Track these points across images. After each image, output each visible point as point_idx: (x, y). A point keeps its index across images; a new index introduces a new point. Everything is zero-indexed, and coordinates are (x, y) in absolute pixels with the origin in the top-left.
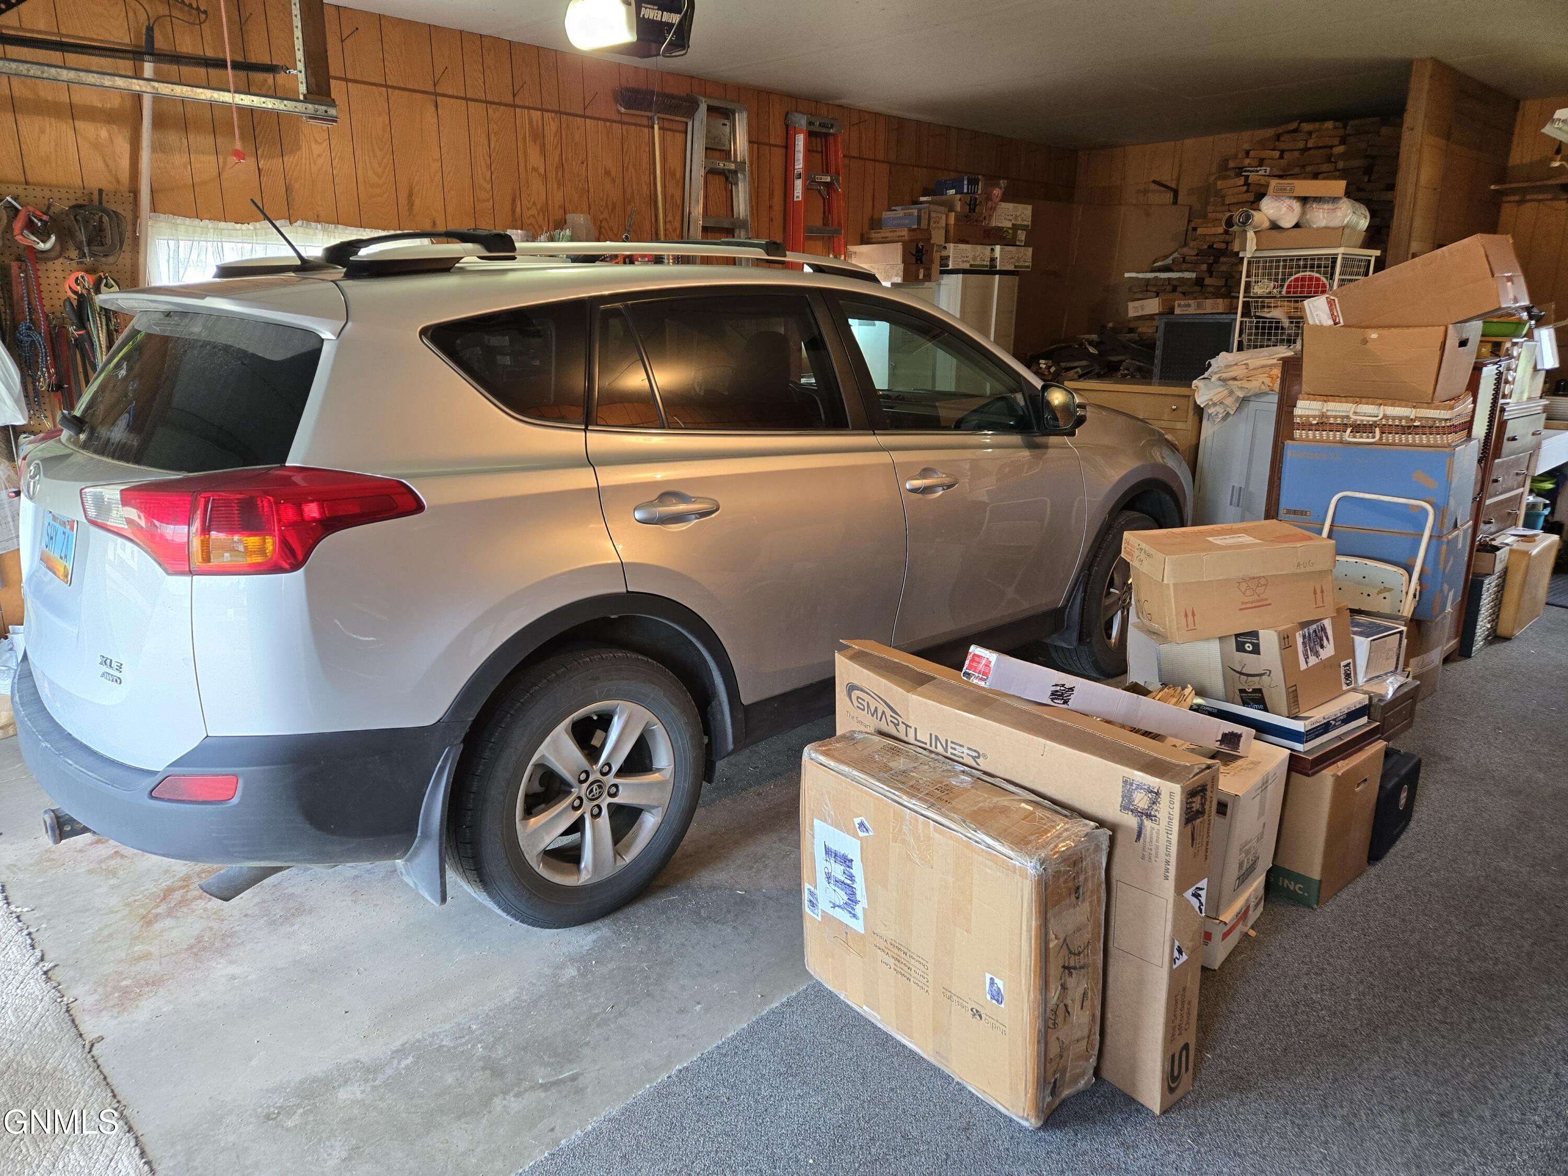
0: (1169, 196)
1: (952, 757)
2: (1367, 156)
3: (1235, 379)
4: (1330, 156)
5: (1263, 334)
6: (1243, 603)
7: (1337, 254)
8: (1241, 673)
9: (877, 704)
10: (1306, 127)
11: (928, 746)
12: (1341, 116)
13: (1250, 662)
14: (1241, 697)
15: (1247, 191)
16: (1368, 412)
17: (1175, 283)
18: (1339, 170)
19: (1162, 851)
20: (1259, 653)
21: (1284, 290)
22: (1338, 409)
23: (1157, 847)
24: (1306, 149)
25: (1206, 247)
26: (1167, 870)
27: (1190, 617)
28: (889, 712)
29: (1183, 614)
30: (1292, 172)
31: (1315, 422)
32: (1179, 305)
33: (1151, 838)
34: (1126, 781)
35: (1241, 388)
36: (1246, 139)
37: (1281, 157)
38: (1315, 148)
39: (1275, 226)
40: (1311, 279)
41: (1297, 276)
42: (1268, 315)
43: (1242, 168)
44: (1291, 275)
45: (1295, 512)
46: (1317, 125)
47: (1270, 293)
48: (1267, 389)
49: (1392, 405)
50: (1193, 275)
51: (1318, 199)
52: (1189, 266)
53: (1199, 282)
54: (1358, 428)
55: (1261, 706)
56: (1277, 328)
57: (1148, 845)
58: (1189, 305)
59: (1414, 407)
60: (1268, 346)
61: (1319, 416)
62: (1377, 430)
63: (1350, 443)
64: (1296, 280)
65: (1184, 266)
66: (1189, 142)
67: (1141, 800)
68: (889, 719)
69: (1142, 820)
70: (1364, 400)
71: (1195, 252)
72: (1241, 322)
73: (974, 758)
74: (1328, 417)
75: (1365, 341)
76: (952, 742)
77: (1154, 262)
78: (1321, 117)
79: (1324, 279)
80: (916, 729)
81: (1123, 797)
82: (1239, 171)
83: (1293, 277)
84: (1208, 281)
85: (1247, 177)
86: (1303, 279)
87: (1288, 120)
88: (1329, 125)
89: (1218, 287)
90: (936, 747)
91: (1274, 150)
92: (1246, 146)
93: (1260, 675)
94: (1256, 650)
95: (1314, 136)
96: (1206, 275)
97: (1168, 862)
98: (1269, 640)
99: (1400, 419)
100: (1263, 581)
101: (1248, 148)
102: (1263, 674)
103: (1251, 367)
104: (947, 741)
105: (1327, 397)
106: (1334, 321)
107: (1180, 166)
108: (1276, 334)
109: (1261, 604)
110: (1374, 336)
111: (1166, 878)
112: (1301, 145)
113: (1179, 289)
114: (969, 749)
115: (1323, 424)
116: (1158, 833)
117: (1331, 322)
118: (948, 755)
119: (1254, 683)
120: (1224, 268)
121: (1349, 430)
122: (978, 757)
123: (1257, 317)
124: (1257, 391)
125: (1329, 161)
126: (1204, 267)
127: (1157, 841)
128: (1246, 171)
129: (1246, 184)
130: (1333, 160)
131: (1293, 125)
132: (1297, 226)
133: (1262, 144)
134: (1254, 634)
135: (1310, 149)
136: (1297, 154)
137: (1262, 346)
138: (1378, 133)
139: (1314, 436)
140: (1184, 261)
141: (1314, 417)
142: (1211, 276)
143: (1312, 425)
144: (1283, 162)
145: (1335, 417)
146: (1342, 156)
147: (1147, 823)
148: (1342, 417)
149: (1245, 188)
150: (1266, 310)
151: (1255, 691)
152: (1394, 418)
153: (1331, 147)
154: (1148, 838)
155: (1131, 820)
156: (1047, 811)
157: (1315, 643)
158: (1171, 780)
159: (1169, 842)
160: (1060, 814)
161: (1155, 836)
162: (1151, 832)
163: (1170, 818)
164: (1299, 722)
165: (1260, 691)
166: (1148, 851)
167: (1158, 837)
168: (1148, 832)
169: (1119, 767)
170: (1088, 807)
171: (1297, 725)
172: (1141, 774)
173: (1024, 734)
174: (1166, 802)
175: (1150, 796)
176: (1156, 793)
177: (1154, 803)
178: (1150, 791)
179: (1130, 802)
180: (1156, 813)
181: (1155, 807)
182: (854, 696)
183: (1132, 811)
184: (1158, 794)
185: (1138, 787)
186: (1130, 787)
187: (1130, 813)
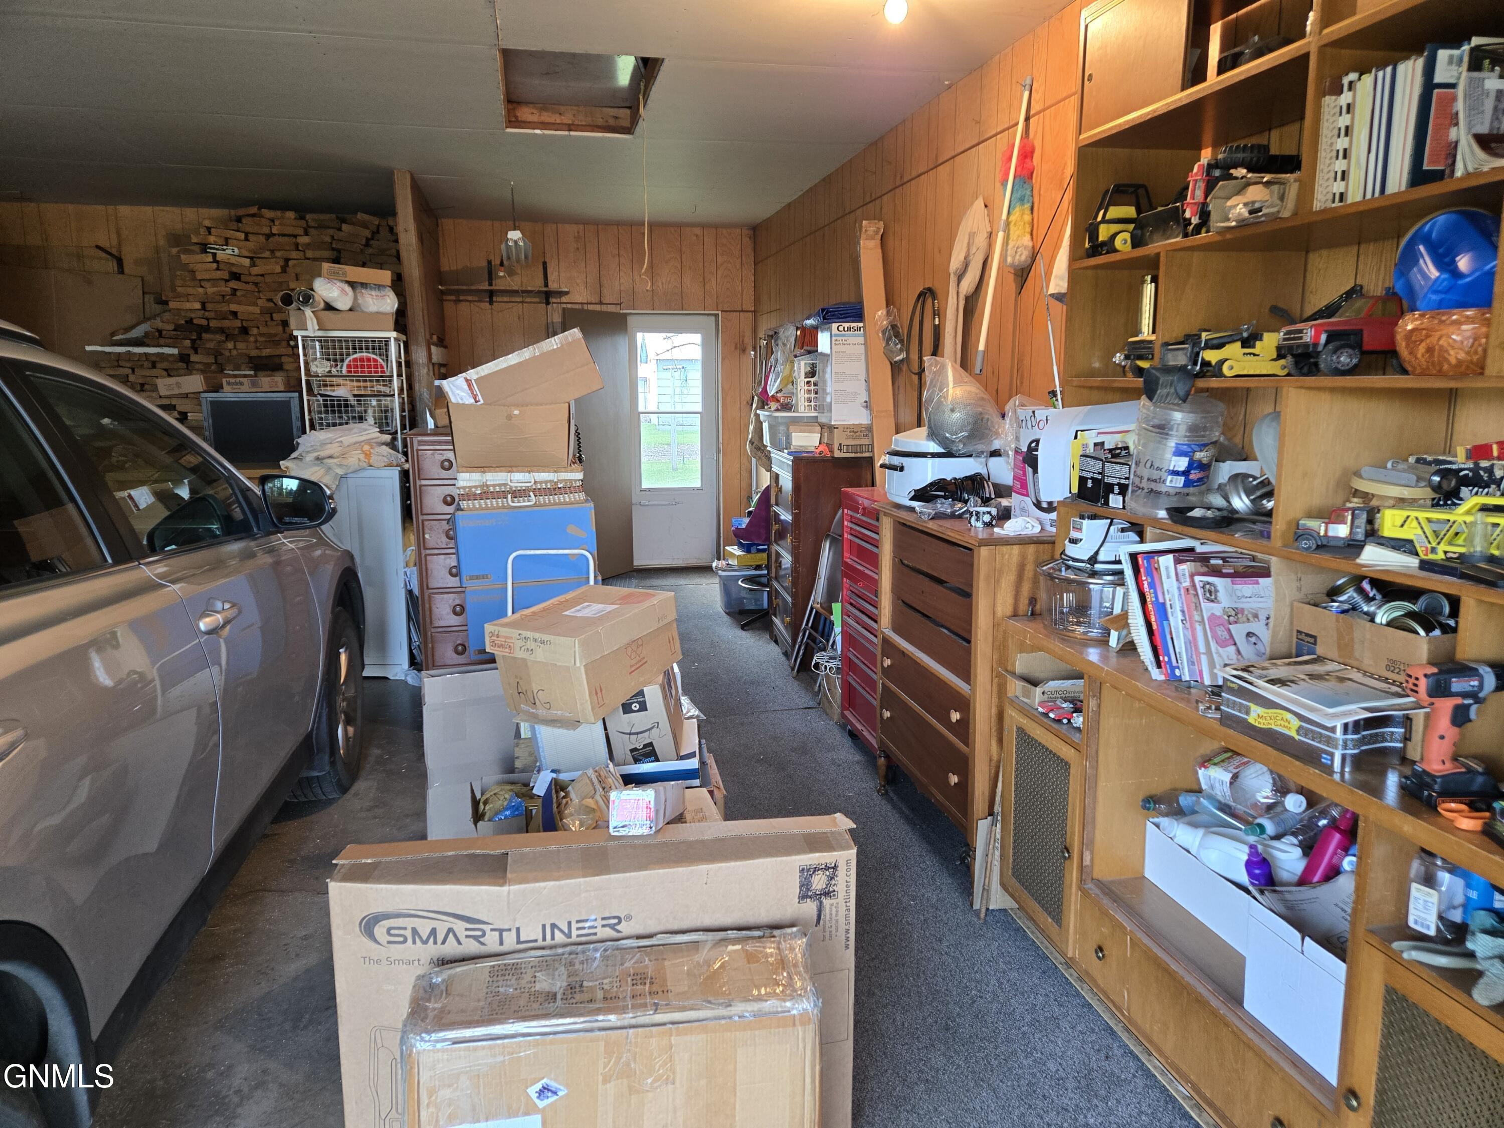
0: (112, 265)
1: (583, 939)
2: (333, 249)
3: (330, 457)
4: (297, 245)
5: (333, 412)
6: (631, 666)
7: (390, 338)
8: (630, 734)
9: (434, 924)
10: (268, 213)
12: (301, 209)
13: (638, 720)
14: (633, 756)
15: (218, 269)
16: (519, 479)
17: (154, 358)
18: (308, 259)
19: (842, 921)
20: (646, 710)
21: (344, 369)
22: (495, 478)
23: (837, 921)
24: (269, 236)
25: (183, 322)
26: (847, 939)
27: (599, 694)
28: (460, 927)
29: (594, 692)
30: (262, 255)
31: (479, 492)
32: (229, 383)
33: (831, 914)
34: (803, 870)
35: (340, 466)
36: (208, 215)
37: (247, 239)
38: (279, 235)
39: (329, 307)
40: (369, 360)
41: (355, 356)
42: (333, 394)
43: (206, 245)
44: (348, 355)
45: (477, 577)
46: (278, 213)
47: (330, 372)
48: (365, 465)
49: (538, 472)
50: (175, 351)
51: (364, 285)
52: (167, 341)
53: (184, 358)
54: (518, 494)
55: (653, 758)
56: (346, 406)
57: (828, 924)
58: (241, 384)
59: (555, 472)
60: (341, 424)
61: (480, 486)
62: (531, 494)
63: (515, 507)
64: (355, 360)
65: (162, 341)
66: (125, 210)
67: (819, 882)
68: (462, 934)
69: (821, 903)
70: (514, 469)
71: (172, 327)
72: (308, 400)
73: (612, 927)
74: (488, 486)
75: (510, 417)
76: (578, 922)
77: (113, 334)
78: (283, 206)
79: (381, 361)
80: (518, 929)
81: (801, 887)
82: (204, 247)
83: (351, 357)
84: (194, 358)
85: (214, 255)
86: (362, 360)
87: (248, 203)
88: (291, 214)
89: (208, 365)
90: (553, 938)
91: (238, 231)
92: (207, 223)
93: (649, 730)
94: (643, 707)
95: (277, 223)
96: (191, 352)
97: (847, 931)
98: (653, 694)
99: (546, 482)
100: (640, 642)
101: (209, 225)
102: (652, 728)
103: (346, 443)
104: (570, 923)
105: (483, 468)
106: (475, 399)
107: (118, 233)
108: (347, 412)
109: (641, 664)
110: (516, 412)
111: (847, 947)
112: (266, 230)
113: (158, 365)
114: (603, 919)
115: (487, 494)
116: (837, 907)
117: (472, 401)
118: (574, 938)
119: (645, 739)
120: (211, 345)
121: (509, 496)
122: (619, 922)
123: (322, 395)
124: (356, 467)
125: (297, 249)
126: (187, 343)
127: (836, 915)
128: (211, 248)
129: (215, 261)
130: (300, 248)
131: (254, 210)
132: (351, 310)
133: (225, 223)
134: (641, 693)
135: (274, 235)
136: (262, 239)
137: (334, 425)
138: (340, 229)
139: (480, 505)
140: (160, 335)
141: (476, 487)
142: (196, 353)
143: (475, 495)
144: (250, 245)
145: (494, 486)
146: (308, 245)
147: (826, 902)
148: (500, 485)
149: (215, 265)
150: (329, 388)
151: (645, 746)
152: (541, 483)
153: (295, 236)
154: (828, 917)
155: (810, 907)
156: (750, 942)
157: (670, 687)
158: (843, 848)
159: (848, 910)
160: (760, 937)
161: (834, 910)
162: (831, 909)
163: (847, 886)
164: (692, 760)
165: (651, 744)
166: (827, 929)
167: (837, 912)
168: (828, 911)
169: (794, 858)
170: (764, 916)
171: (693, 764)
172: (817, 855)
173: (680, 869)
174: (841, 872)
175: (828, 873)
176: (833, 868)
177: (832, 878)
178: (827, 868)
179: (808, 890)
180: (835, 888)
181: (833, 882)
182: (380, 931)
183: (810, 897)
184: (835, 868)
185: (816, 870)
186: (808, 873)
187: (808, 900)
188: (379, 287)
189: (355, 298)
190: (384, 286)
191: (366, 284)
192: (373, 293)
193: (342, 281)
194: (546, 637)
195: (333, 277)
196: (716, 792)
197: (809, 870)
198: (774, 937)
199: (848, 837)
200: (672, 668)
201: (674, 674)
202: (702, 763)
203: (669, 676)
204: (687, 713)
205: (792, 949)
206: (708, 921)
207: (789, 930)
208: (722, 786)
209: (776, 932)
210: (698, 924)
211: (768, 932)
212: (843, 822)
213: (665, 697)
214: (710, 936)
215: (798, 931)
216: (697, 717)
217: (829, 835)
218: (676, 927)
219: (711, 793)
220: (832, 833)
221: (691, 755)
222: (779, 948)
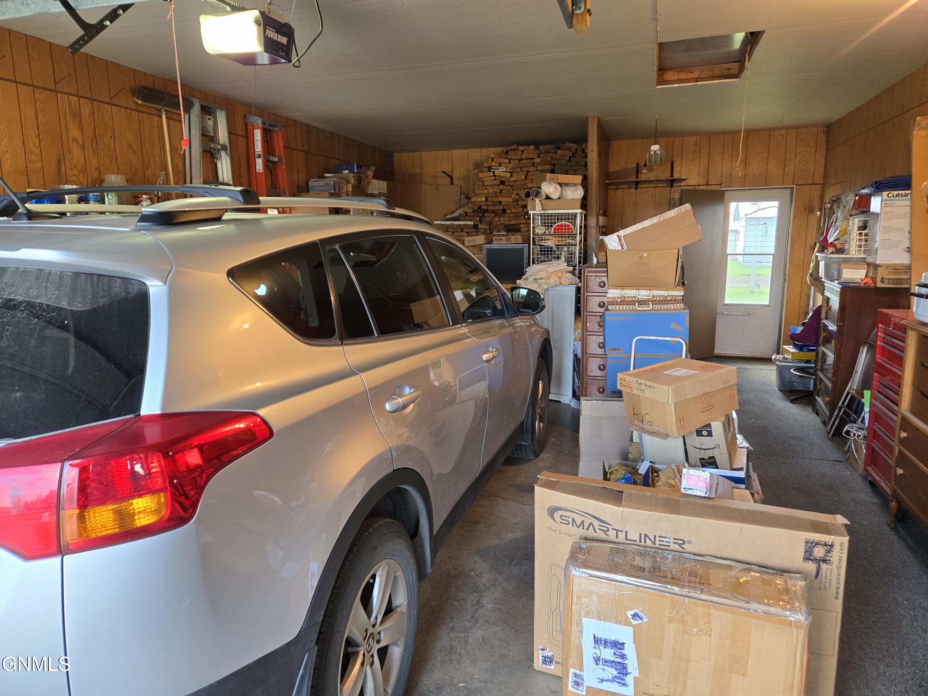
0: (448, 180)
1: (662, 547)
2: (552, 164)
3: (541, 279)
4: (534, 163)
5: (544, 254)
6: (704, 408)
7: (577, 213)
8: (700, 449)
9: (584, 519)
10: (521, 148)
11: (638, 543)
12: (537, 144)
13: (705, 441)
14: (701, 463)
15: (495, 179)
16: (643, 294)
17: (462, 227)
18: (538, 171)
19: (834, 581)
20: (712, 436)
21: (552, 231)
22: (630, 293)
23: (830, 580)
24: (520, 160)
25: (477, 208)
26: (837, 593)
27: (682, 421)
28: (596, 523)
29: (679, 420)
30: (517, 171)
31: (619, 301)
32: (496, 239)
33: (826, 574)
34: (808, 542)
35: (546, 284)
36: (493, 151)
37: (510, 163)
38: (525, 159)
39: (548, 198)
40: (565, 225)
41: (558, 224)
42: (545, 245)
43: (490, 167)
44: (555, 223)
45: (614, 349)
46: (526, 147)
47: (545, 232)
48: (558, 283)
49: (655, 290)
50: (472, 223)
51: (567, 184)
52: (470, 218)
53: (475, 227)
54: (642, 302)
55: (714, 466)
56: (551, 251)
57: (823, 580)
58: (502, 239)
59: (666, 290)
60: (547, 261)
61: (620, 297)
62: (650, 303)
63: (640, 310)
64: (558, 226)
65: (467, 218)
66: (456, 152)
67: (819, 552)
68: (597, 528)
69: (819, 566)
70: (641, 288)
71: (472, 211)
72: (533, 248)
73: (680, 545)
74: (625, 297)
75: (641, 258)
76: (660, 537)
77: (446, 215)
78: (528, 143)
79: (571, 226)
80: (626, 532)
81: (805, 552)
82: (490, 168)
83: (556, 224)
84: (480, 226)
85: (494, 172)
86: (561, 225)
87: (513, 144)
88: (532, 147)
89: (486, 230)
90: (645, 542)
91: (506, 159)
92: (492, 156)
93: (713, 448)
94: (710, 434)
95: (525, 153)
96: (479, 223)
97: (838, 588)
98: (717, 427)
99: (660, 296)
100: (710, 394)
101: (493, 157)
102: (715, 448)
103: (550, 272)
104: (655, 536)
105: (623, 287)
106: (622, 247)
107: (452, 164)
108: (551, 254)
109: (710, 408)
110: (645, 255)
111: (837, 598)
112: (519, 157)
113: (464, 230)
114: (674, 539)
115: (623, 302)
116: (831, 571)
117: (620, 248)
118: (657, 545)
119: (710, 454)
120: (488, 219)
121: (637, 304)
122: (684, 543)
123: (540, 245)
124: (554, 285)
125: (534, 166)
126: (478, 218)
127: (830, 576)
128: (493, 169)
129: (494, 175)
130: (535, 165)
131: (514, 147)
132: (558, 198)
133: (500, 155)
134: (709, 425)
135: (523, 159)
136: (517, 161)
137: (544, 261)
138: (556, 153)
139: (619, 308)
140: (466, 215)
141: (618, 298)
142: (481, 224)
143: (617, 302)
144: (511, 165)
145: (628, 297)
146: (539, 164)
147: (824, 566)
148: (632, 297)
149: (494, 177)
150: (543, 241)
151: (710, 458)
152: (657, 296)
153: (533, 159)
154: (824, 575)
155: (811, 567)
156: (766, 574)
157: (729, 425)
158: (838, 535)
159: (839, 575)
160: (773, 574)
161: (829, 573)
162: (826, 571)
163: (840, 560)
164: (741, 472)
165: (713, 457)
166: (823, 583)
167: (831, 574)
168: (824, 572)
169: (801, 533)
170: (778, 563)
171: (741, 474)
172: (819, 535)
173: (723, 522)
174: (836, 550)
175: (826, 548)
176: (830, 546)
177: (829, 552)
178: (825, 545)
179: (811, 555)
180: (830, 558)
181: (829, 555)
182: (557, 515)
183: (812, 560)
184: (832, 546)
185: (817, 544)
186: (810, 546)
187: (810, 562)
188: (575, 185)
189: (562, 192)
190: (577, 184)
191: (568, 184)
192: (571, 188)
193: (555, 183)
194: (652, 384)
195: (552, 180)
196: (756, 495)
197: (812, 543)
198: (783, 576)
199: (844, 530)
200: (731, 413)
201: (733, 419)
202: (748, 475)
203: (728, 420)
204: (740, 444)
205: (794, 585)
206: (739, 557)
207: (794, 575)
208: (761, 493)
209: (785, 574)
210: (733, 557)
211: (779, 573)
212: (841, 520)
213: (725, 430)
214: (740, 566)
215: (800, 577)
216: (747, 448)
217: (829, 526)
218: (718, 555)
219: (752, 494)
220: (832, 524)
221: (741, 469)
222: (785, 583)
